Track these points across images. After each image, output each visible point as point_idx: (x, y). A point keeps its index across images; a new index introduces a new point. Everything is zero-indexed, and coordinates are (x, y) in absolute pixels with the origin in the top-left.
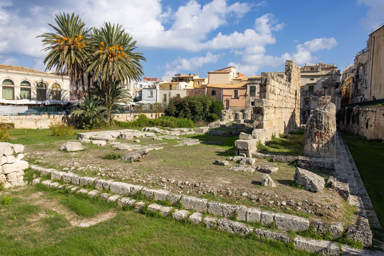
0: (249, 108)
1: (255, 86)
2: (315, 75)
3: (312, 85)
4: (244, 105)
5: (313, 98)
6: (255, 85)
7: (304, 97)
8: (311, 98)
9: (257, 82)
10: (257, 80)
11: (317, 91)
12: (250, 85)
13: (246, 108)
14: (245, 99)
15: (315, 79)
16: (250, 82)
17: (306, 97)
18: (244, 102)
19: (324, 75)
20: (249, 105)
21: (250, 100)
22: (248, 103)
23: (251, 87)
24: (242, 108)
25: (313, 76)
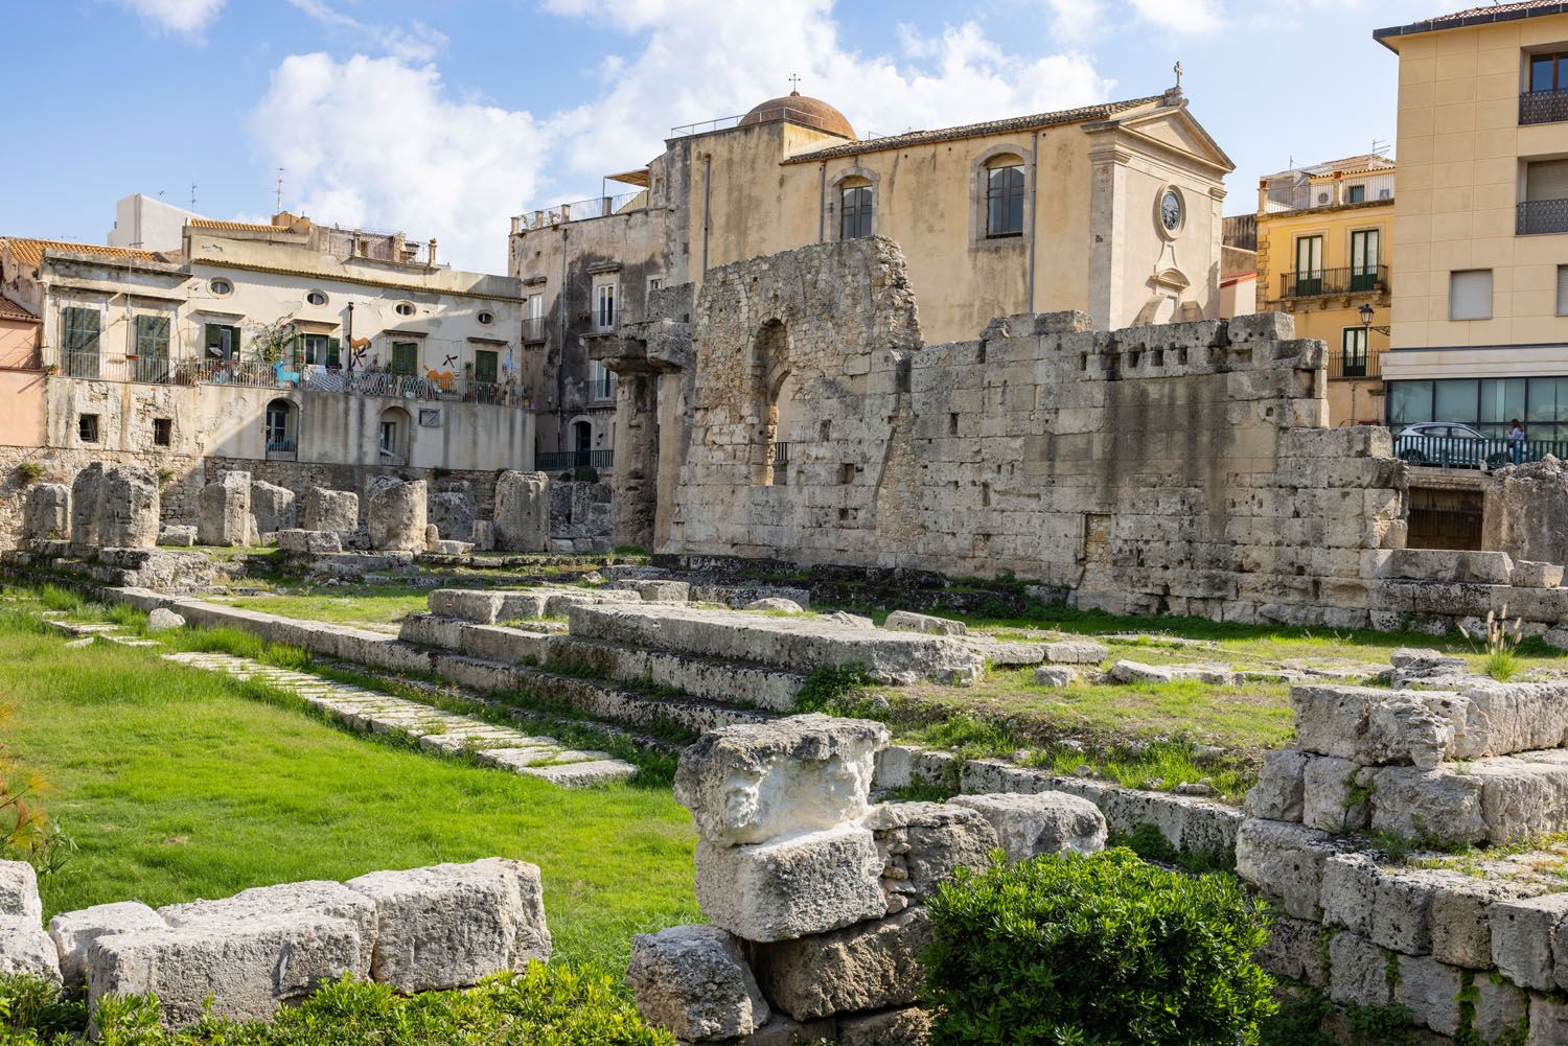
0: (65, 455)
1: (95, 314)
2: (421, 290)
3: (408, 340)
4: (31, 437)
5: (422, 412)
6: (94, 306)
7: (383, 404)
8: (414, 411)
9: (104, 285)
10: (104, 274)
11: (434, 376)
12: (64, 303)
13: (49, 456)
14: (36, 391)
15: (420, 307)
16: (58, 281)
17: (393, 404)
18: (33, 415)
19: (459, 294)
20: (67, 437)
21: (70, 400)
22: (62, 422)
23: (72, 317)
24: (18, 458)
25: (410, 291)
